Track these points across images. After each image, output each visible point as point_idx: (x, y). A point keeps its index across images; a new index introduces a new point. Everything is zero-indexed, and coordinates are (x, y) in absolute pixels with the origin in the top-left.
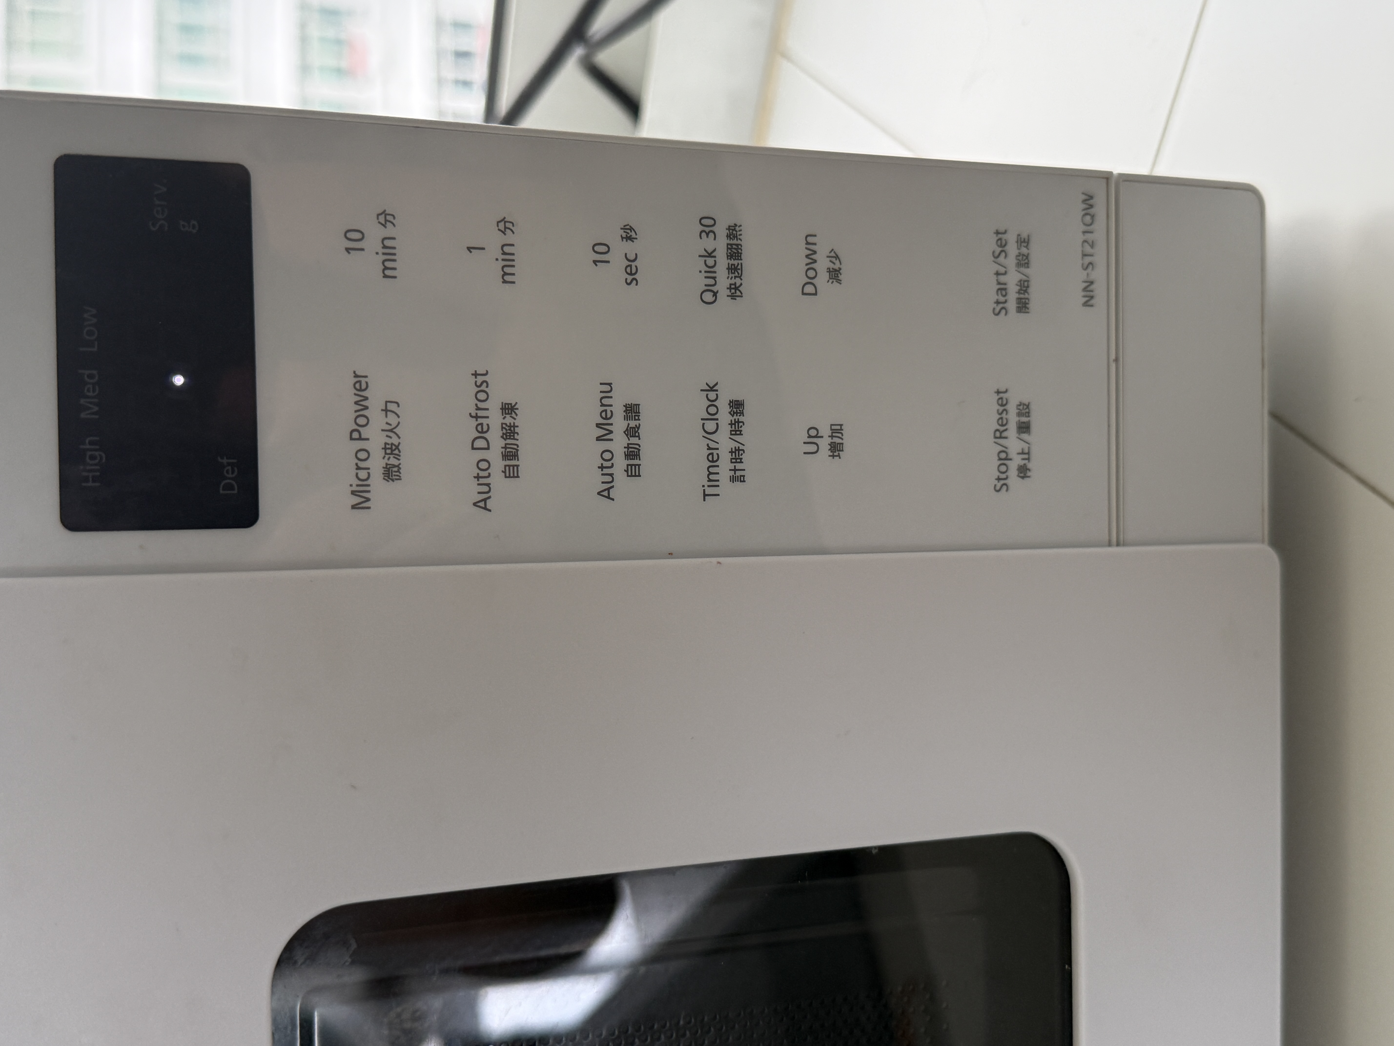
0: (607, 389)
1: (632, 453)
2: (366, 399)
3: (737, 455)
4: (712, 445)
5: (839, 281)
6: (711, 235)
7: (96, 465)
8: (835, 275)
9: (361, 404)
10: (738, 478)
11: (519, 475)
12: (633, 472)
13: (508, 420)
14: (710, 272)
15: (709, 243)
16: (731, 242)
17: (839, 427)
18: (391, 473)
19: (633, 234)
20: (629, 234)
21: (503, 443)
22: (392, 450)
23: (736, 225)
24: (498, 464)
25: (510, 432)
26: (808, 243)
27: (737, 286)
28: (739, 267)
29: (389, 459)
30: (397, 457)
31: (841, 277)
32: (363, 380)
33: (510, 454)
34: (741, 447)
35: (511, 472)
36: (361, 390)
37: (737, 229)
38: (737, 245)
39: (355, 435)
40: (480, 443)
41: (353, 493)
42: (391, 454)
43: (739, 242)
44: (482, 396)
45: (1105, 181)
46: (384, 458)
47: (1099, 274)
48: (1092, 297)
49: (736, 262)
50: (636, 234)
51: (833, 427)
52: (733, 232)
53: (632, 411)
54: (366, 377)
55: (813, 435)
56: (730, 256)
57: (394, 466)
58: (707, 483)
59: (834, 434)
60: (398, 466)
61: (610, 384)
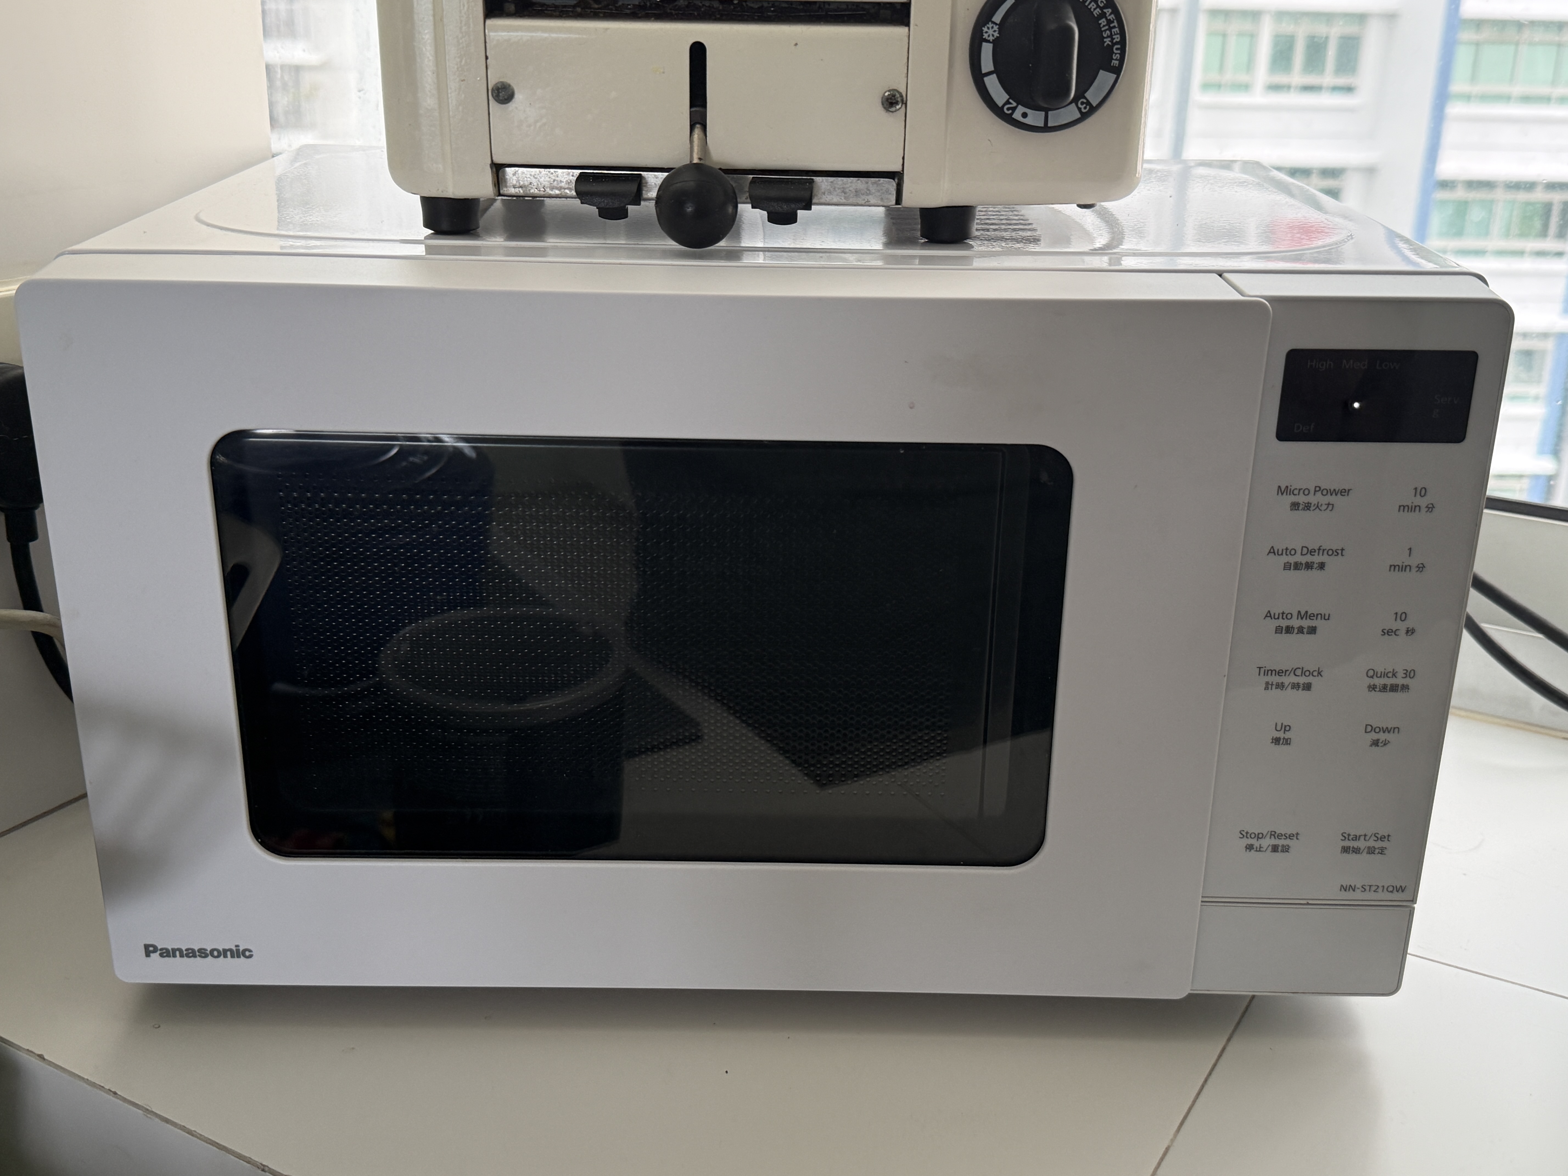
0: (1326, 618)
1: (1289, 630)
2: (1336, 495)
3: (1280, 686)
4: (1288, 673)
5: (1371, 746)
6: (1404, 676)
7: (1319, 367)
8: (1376, 743)
9: (1335, 492)
10: (1268, 685)
11: (1285, 571)
12: (1279, 630)
13: (1315, 566)
14: (1385, 675)
15: (1401, 674)
16: (1400, 687)
17: (1289, 742)
18: (1295, 506)
19: (1410, 633)
20: (1410, 632)
21: (1304, 562)
22: (1308, 506)
23: (1408, 689)
24: (1292, 560)
25: (1309, 566)
26: (1394, 728)
27: (1375, 689)
28: (1385, 690)
29: (1303, 505)
30: (1303, 509)
31: (1373, 747)
32: (1346, 494)
33: (1297, 566)
34: (1284, 689)
35: (1287, 567)
36: (1341, 492)
37: (1407, 690)
38: (1398, 690)
39: (1318, 489)
40: (1305, 550)
41: (1287, 487)
42: (1305, 506)
43: (1399, 691)
44: (1330, 552)
45: (1411, 899)
46: (1303, 502)
47: (1358, 894)
48: (1345, 890)
49: (1388, 689)
50: (1409, 635)
51: (1289, 740)
52: (1405, 688)
53: (1313, 630)
54: (1348, 495)
55: (1286, 728)
56: (1392, 685)
57: (1298, 508)
58: (1266, 669)
59: (1285, 740)
60: (1298, 510)
61: (1328, 619)
